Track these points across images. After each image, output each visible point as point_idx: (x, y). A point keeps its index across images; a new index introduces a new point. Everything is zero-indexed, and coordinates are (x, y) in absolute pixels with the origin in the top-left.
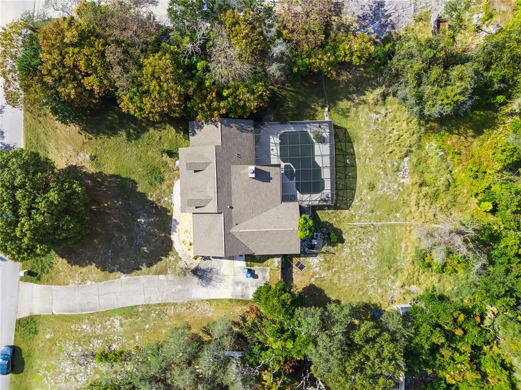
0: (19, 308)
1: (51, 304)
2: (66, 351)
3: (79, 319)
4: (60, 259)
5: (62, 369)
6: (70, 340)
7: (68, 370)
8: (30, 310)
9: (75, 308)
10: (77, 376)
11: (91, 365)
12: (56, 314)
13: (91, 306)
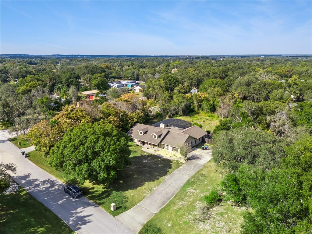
0: (130, 228)
1: (148, 211)
2: (190, 220)
3: (173, 203)
4: (127, 192)
5: (204, 230)
6: (184, 214)
7: (208, 228)
8: (140, 224)
9: (164, 201)
10: (217, 226)
11: (213, 214)
12: (157, 212)
13: (170, 194)
